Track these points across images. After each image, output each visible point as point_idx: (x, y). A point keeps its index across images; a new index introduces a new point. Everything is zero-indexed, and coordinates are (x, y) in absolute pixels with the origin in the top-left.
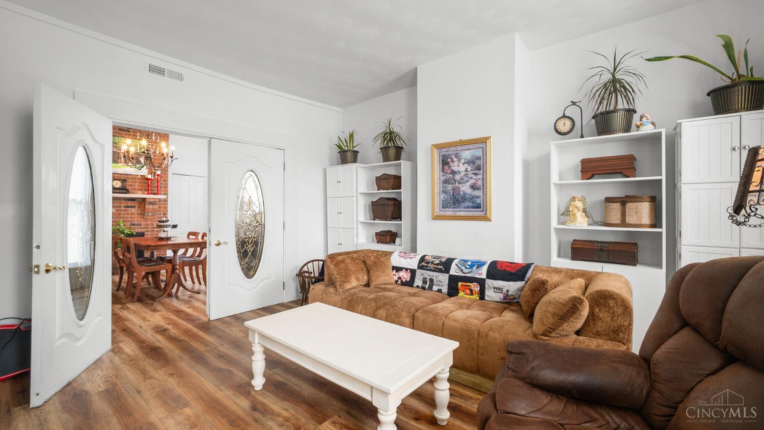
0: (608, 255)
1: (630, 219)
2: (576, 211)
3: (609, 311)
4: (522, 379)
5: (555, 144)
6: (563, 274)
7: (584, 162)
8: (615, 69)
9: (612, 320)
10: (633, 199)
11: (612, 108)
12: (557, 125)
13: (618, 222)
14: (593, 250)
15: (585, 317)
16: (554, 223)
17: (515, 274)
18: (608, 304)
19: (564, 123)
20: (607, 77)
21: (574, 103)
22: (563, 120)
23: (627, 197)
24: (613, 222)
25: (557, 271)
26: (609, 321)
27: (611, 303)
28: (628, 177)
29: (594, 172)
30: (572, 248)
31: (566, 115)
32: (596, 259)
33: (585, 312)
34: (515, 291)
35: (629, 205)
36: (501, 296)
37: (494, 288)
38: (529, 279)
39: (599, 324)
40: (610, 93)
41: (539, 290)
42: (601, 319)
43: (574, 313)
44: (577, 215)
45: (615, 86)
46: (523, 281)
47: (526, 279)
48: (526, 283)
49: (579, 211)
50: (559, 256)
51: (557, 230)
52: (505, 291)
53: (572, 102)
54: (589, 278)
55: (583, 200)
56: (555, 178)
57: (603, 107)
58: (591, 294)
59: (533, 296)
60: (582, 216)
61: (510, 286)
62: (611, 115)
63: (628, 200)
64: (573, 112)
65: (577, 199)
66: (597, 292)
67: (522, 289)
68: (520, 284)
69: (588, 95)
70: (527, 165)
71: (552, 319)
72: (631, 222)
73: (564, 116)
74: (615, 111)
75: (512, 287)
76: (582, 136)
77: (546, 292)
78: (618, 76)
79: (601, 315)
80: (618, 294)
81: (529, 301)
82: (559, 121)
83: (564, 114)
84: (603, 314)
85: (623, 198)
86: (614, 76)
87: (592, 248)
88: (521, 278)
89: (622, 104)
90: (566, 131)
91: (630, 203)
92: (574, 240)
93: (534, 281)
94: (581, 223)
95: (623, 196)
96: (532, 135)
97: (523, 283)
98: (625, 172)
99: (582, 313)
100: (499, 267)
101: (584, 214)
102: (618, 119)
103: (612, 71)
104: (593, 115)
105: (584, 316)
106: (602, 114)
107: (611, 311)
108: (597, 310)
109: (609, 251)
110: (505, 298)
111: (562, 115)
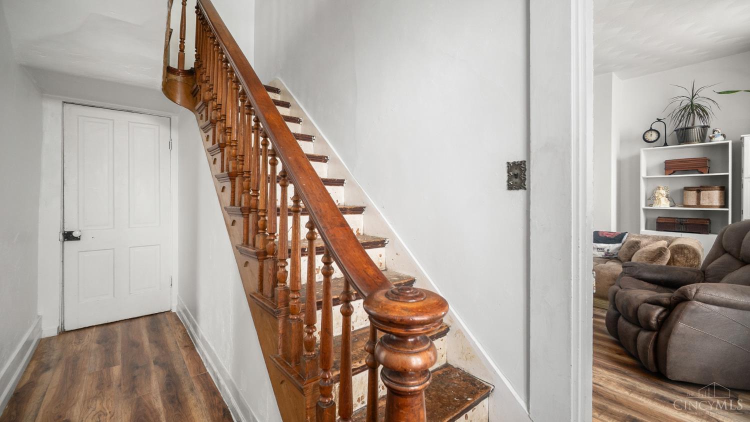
0: (686, 227)
1: (702, 202)
2: (660, 197)
3: (684, 256)
4: (634, 277)
5: (644, 150)
6: (651, 239)
7: (667, 162)
8: (693, 97)
9: (686, 261)
10: (706, 189)
11: (690, 125)
12: (645, 135)
13: (694, 204)
14: (675, 223)
15: (668, 260)
16: (643, 205)
17: (614, 239)
18: (684, 252)
19: (651, 135)
20: (687, 102)
21: (659, 120)
22: (650, 132)
23: (702, 187)
24: (690, 204)
25: (646, 237)
26: (684, 262)
27: (686, 251)
28: (702, 173)
29: (675, 170)
30: (657, 223)
31: (653, 128)
32: (676, 230)
33: (668, 256)
34: (614, 250)
35: (702, 193)
36: (603, 253)
37: (598, 249)
38: (624, 242)
39: (678, 264)
40: (689, 114)
41: (634, 247)
42: (679, 261)
43: (660, 256)
44: (661, 199)
45: (693, 109)
46: (620, 243)
47: (623, 242)
48: (623, 244)
49: (663, 196)
50: (646, 229)
51: (645, 210)
52: (606, 250)
53: (657, 119)
54: (671, 241)
55: (666, 189)
56: (643, 174)
57: (683, 124)
58: (672, 247)
59: (629, 251)
60: (666, 200)
61: (610, 247)
62: (689, 130)
63: (702, 189)
64: (658, 126)
65: (661, 189)
66: (676, 245)
67: (620, 248)
68: (618, 245)
69: (671, 115)
70: (619, 163)
71: (645, 261)
72: (704, 205)
73: (651, 130)
74: (693, 127)
75: (612, 247)
76: (666, 145)
77: (639, 248)
78: (695, 102)
79: (679, 259)
80: (690, 246)
81: (626, 255)
82: (647, 133)
83: (651, 128)
84: (680, 258)
85: (698, 187)
86: (692, 101)
87: (673, 222)
88: (620, 241)
89: (698, 122)
90: (653, 140)
91: (704, 191)
92: (659, 217)
93: (630, 242)
94: (664, 204)
95: (699, 186)
96: (624, 141)
97: (621, 244)
98: (700, 170)
99: (666, 257)
100: (601, 235)
101: (667, 199)
102: (695, 133)
103: (691, 97)
104: (674, 129)
105: (667, 258)
106: (682, 129)
107: (686, 256)
108: (676, 256)
109: (687, 224)
110: (606, 255)
111: (649, 129)
